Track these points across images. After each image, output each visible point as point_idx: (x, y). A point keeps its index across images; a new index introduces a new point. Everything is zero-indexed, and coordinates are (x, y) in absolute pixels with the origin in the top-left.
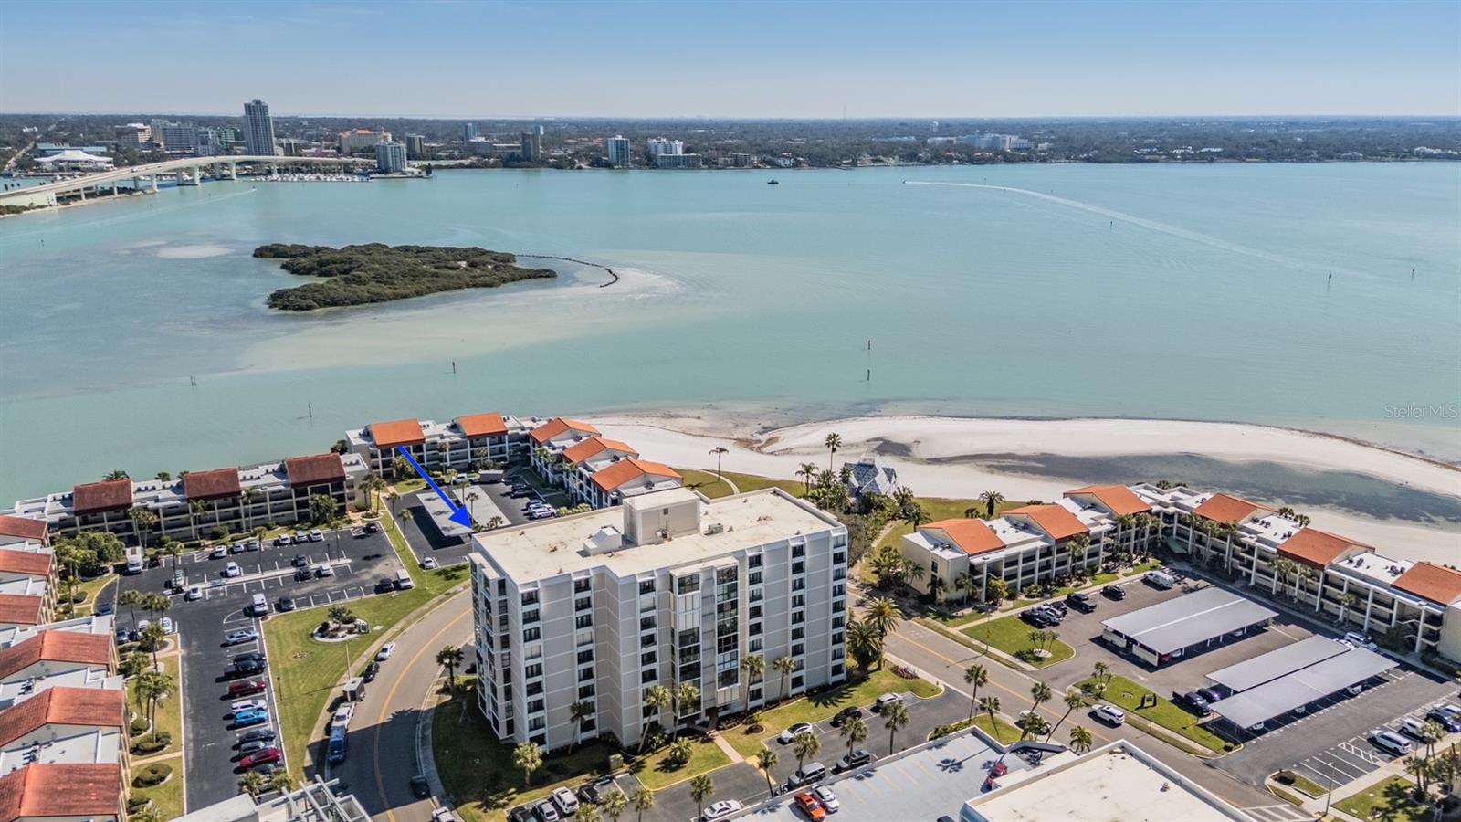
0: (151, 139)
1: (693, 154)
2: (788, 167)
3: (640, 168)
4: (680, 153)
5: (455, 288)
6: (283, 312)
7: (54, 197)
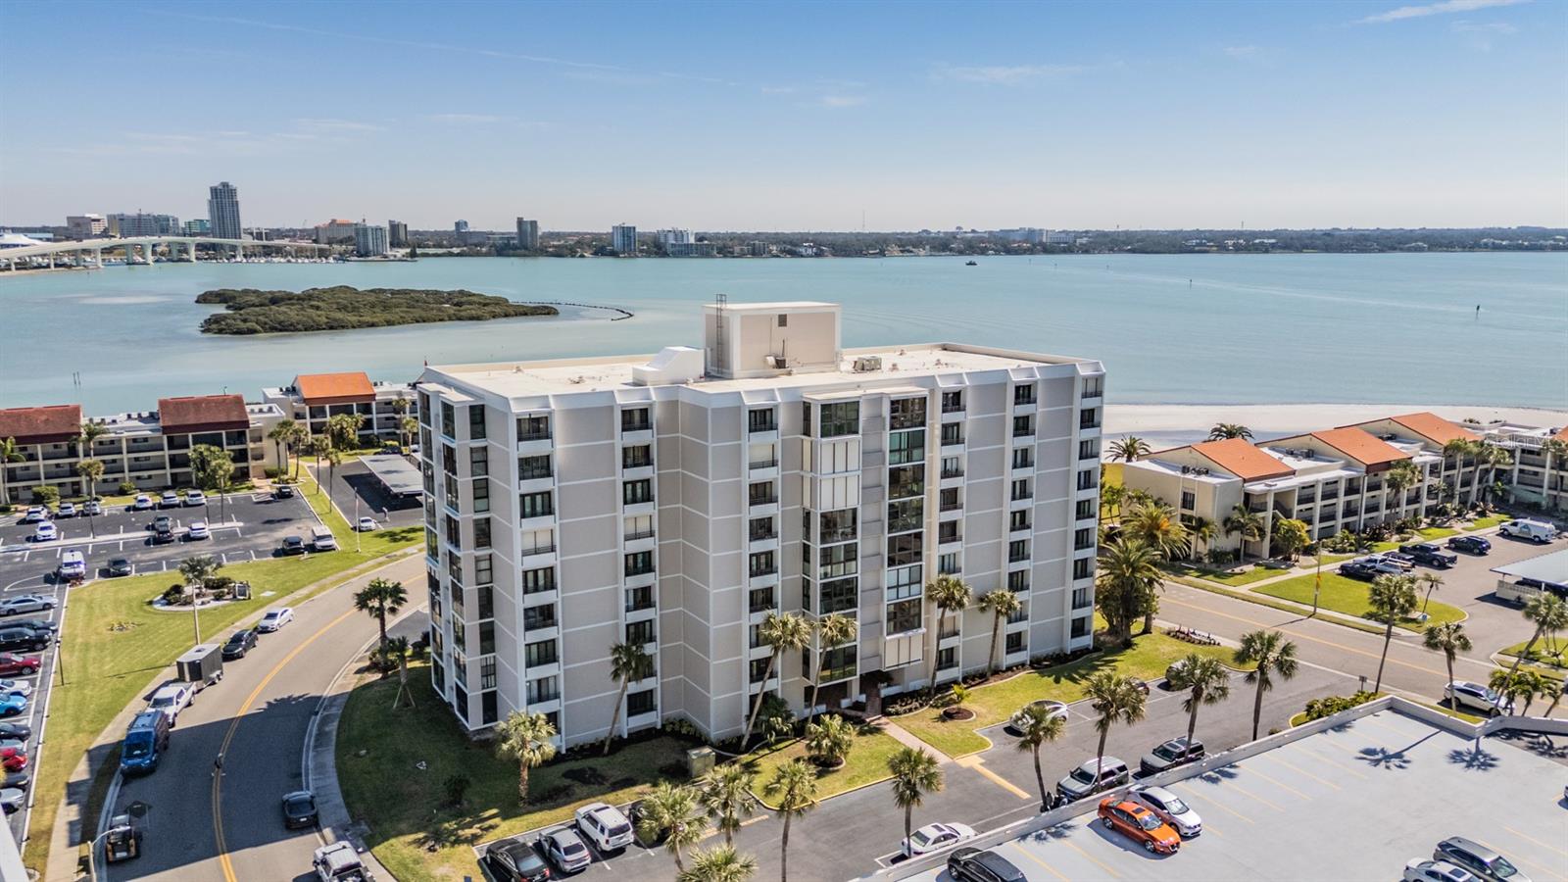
0: (105, 229)
1: (706, 242)
2: (811, 256)
3: (649, 257)
4: (692, 240)
5: (435, 321)
6: (218, 335)
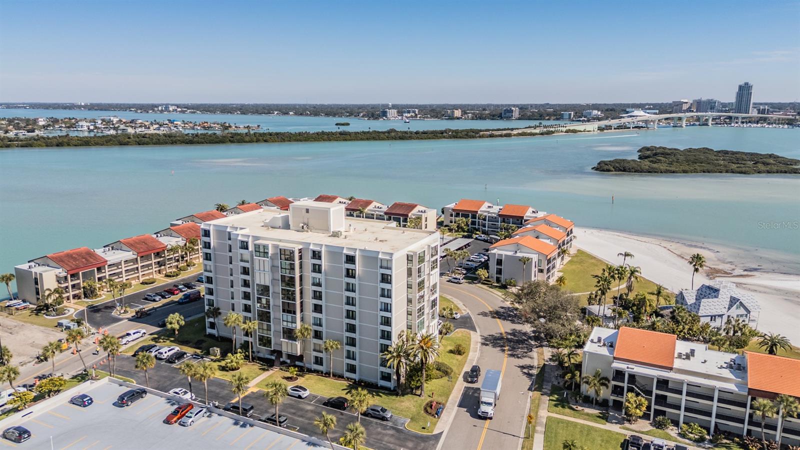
0: (689, 108)
6: (596, 171)
7: (597, 127)
